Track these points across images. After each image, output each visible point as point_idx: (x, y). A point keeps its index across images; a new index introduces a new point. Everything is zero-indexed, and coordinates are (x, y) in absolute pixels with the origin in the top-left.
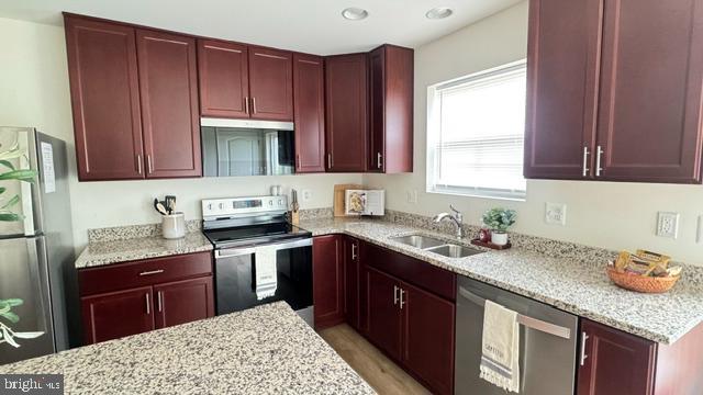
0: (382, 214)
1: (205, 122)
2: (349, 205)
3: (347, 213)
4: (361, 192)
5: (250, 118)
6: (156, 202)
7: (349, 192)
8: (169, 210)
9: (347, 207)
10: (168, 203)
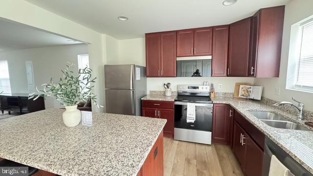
0: (260, 99)
1: (179, 59)
2: (241, 92)
3: (240, 96)
4: (249, 86)
5: (194, 56)
6: (165, 84)
7: (241, 86)
8: (168, 87)
9: (240, 93)
10: (168, 85)
